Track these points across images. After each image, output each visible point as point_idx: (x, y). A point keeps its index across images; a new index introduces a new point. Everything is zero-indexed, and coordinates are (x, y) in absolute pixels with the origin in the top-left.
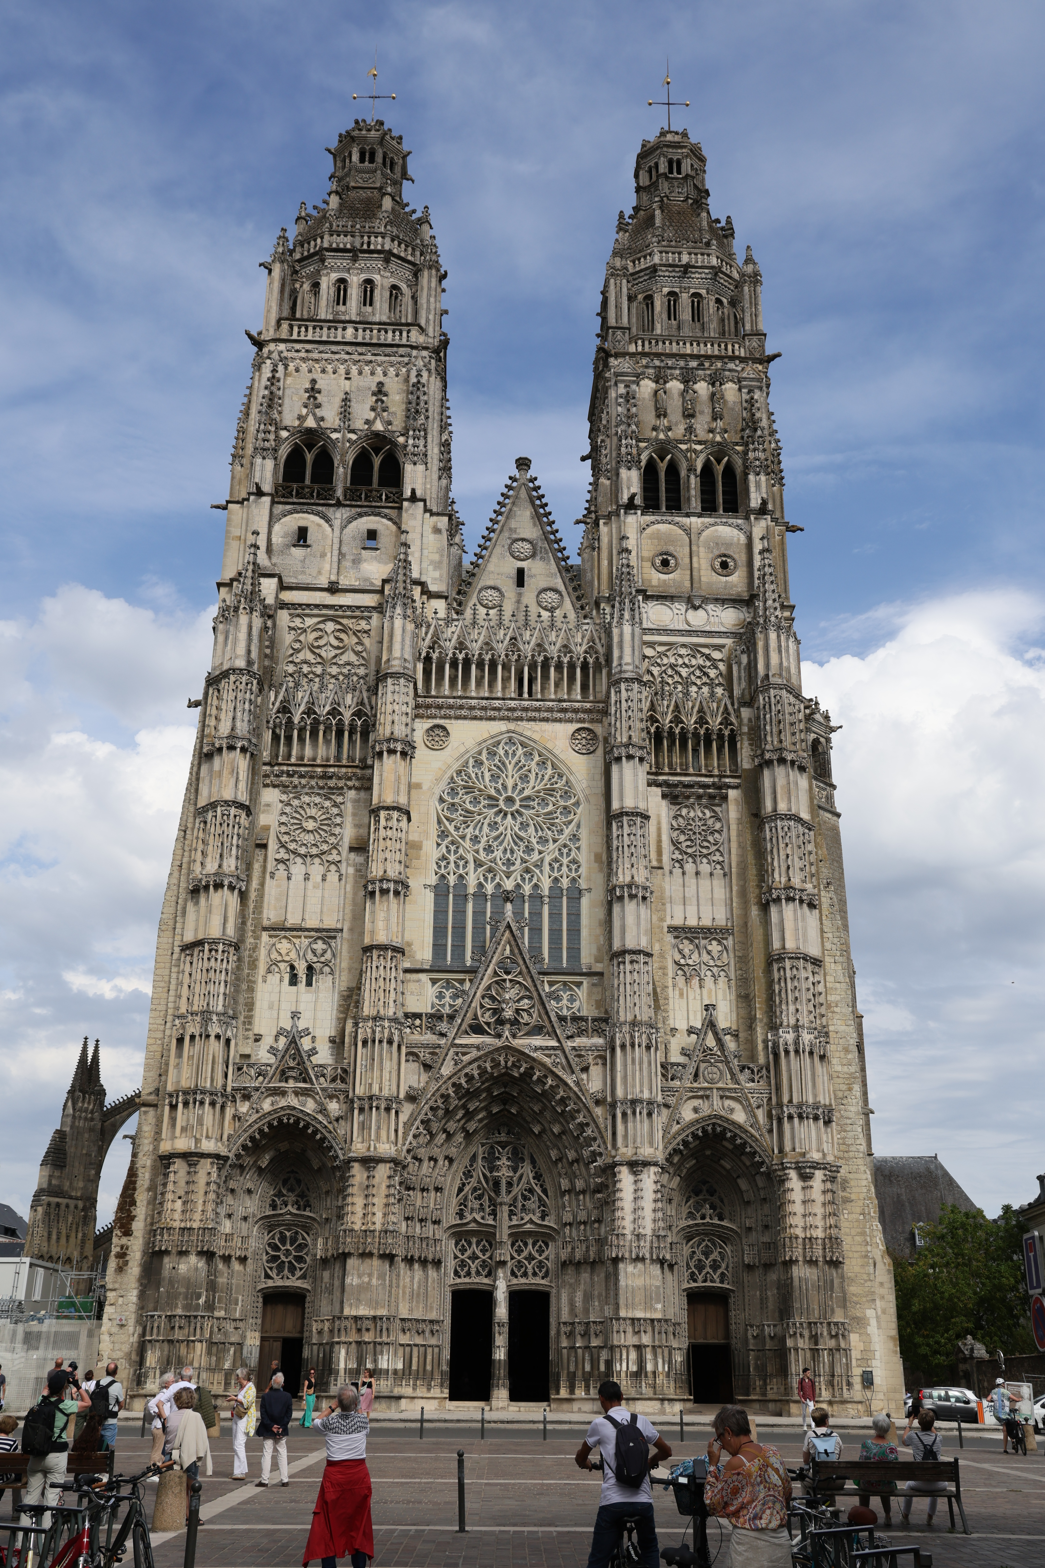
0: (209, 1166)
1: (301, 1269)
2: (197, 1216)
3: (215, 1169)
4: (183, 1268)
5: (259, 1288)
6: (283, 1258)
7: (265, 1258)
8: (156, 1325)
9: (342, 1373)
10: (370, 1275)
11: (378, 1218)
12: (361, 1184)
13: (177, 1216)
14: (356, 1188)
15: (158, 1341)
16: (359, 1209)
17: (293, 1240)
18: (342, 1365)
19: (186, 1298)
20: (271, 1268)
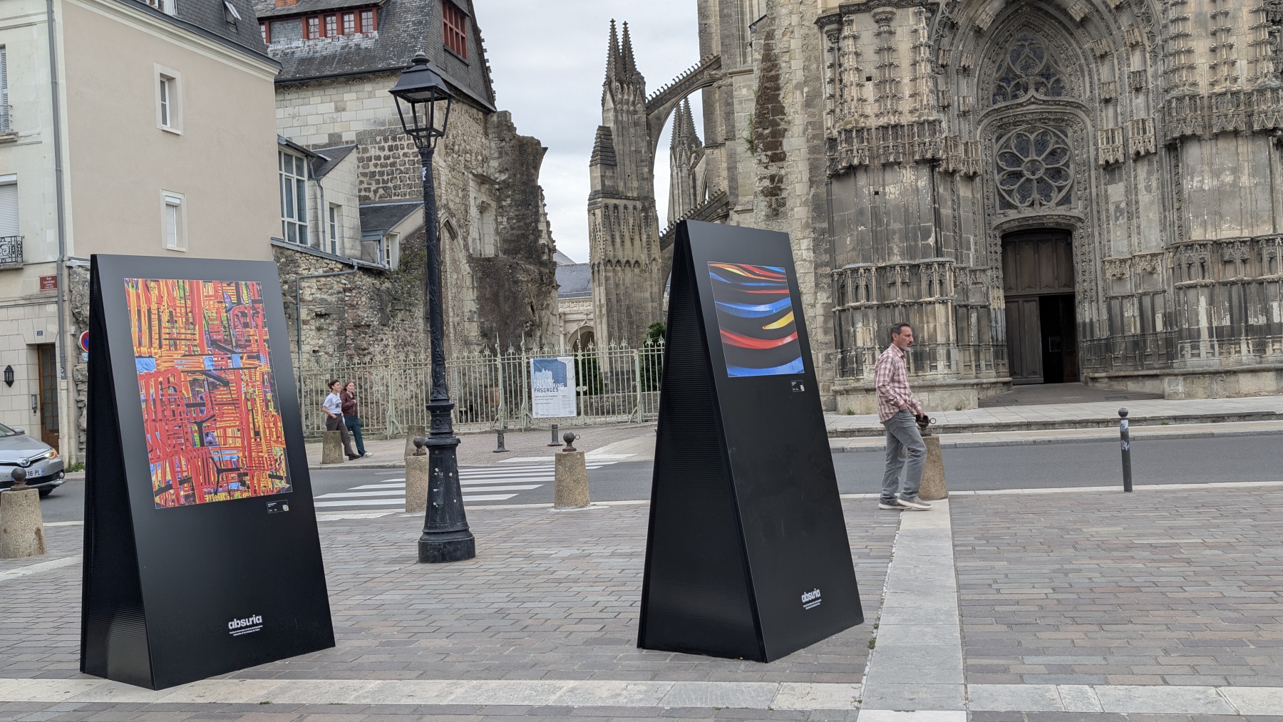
0: (912, 21)
1: (1060, 189)
2: (906, 105)
3: (923, 24)
4: (892, 192)
5: (995, 223)
6: (1027, 174)
7: (997, 177)
8: (862, 283)
9: (1205, 334)
10: (1235, 171)
11: (1243, 68)
12: (1199, 15)
13: (871, 109)
14: (1190, 24)
15: (871, 307)
16: (1202, 60)
17: (1041, 145)
18: (1204, 324)
19: (906, 237)
20: (1010, 192)
